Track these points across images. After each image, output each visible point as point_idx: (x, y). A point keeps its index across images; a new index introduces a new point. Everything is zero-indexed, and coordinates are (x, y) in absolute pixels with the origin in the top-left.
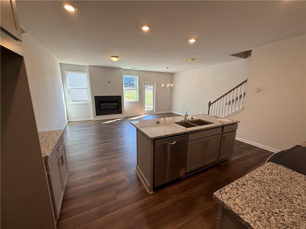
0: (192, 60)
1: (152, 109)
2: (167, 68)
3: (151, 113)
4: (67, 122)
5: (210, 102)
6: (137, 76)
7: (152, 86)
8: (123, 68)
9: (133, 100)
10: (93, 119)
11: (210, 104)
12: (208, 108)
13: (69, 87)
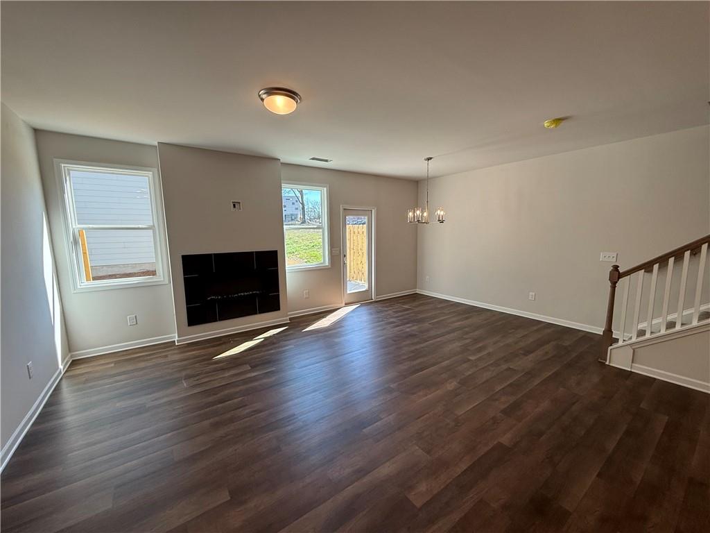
0: (558, 121)
1: (366, 287)
2: (429, 159)
3: (362, 299)
4: (61, 367)
5: (616, 268)
6: (324, 187)
7: (366, 217)
8: (282, 161)
9: (313, 264)
10: (175, 337)
11: (616, 275)
12: (609, 289)
13: (74, 225)
